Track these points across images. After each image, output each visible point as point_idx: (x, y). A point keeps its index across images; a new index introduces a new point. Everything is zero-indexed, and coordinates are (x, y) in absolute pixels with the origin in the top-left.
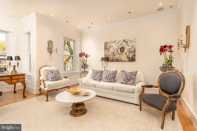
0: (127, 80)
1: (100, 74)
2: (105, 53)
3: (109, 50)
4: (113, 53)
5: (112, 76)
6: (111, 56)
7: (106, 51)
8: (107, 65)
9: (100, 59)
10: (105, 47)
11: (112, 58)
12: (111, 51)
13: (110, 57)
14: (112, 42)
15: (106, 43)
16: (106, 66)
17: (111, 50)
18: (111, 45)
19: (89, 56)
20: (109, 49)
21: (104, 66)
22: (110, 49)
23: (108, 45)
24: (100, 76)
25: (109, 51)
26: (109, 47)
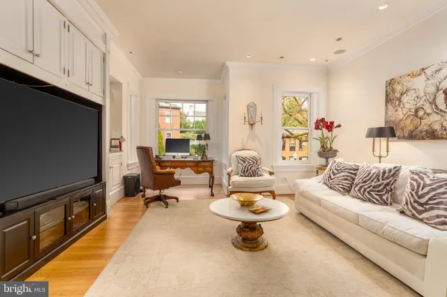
0: (416, 205)
1: (347, 174)
2: (386, 113)
3: (400, 102)
4: (417, 111)
5: (373, 184)
6: (408, 122)
7: (390, 107)
8: (388, 152)
9: (365, 132)
10: (387, 96)
11: (411, 127)
12: (407, 106)
13: (402, 124)
14: (412, 75)
15: (391, 83)
16: (384, 153)
17: (409, 102)
18: (409, 85)
19: (339, 126)
20: (399, 100)
21: (377, 153)
22: (405, 99)
23: (398, 88)
24: (346, 179)
25: (399, 105)
26: (402, 94)
